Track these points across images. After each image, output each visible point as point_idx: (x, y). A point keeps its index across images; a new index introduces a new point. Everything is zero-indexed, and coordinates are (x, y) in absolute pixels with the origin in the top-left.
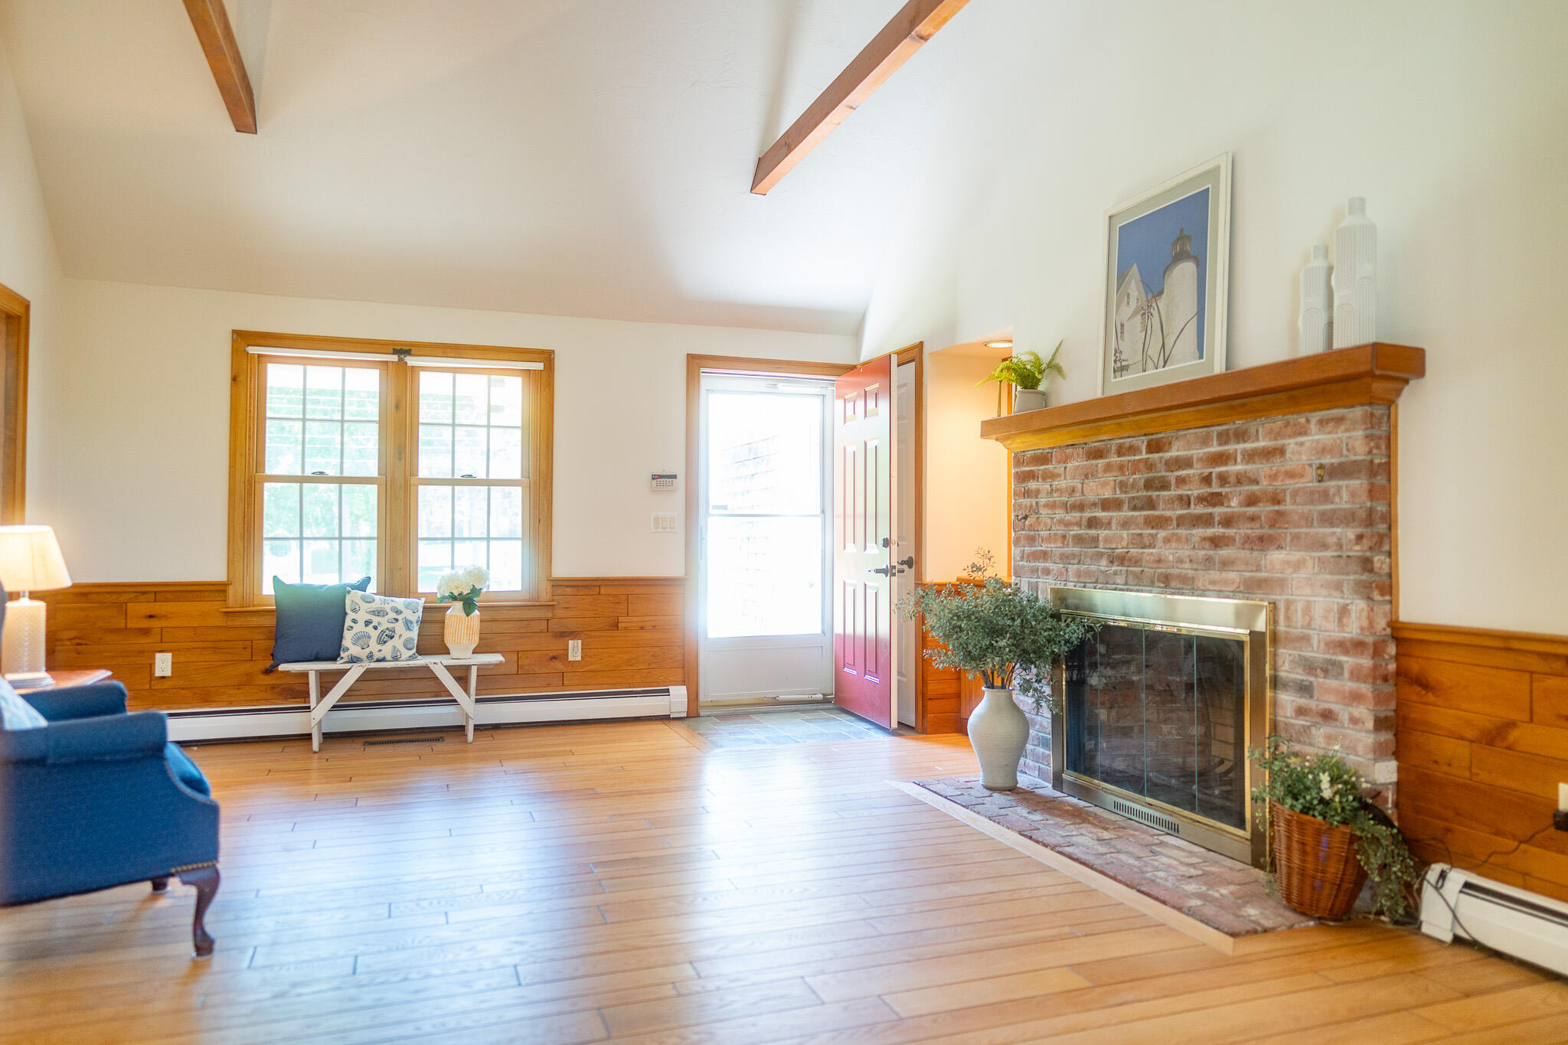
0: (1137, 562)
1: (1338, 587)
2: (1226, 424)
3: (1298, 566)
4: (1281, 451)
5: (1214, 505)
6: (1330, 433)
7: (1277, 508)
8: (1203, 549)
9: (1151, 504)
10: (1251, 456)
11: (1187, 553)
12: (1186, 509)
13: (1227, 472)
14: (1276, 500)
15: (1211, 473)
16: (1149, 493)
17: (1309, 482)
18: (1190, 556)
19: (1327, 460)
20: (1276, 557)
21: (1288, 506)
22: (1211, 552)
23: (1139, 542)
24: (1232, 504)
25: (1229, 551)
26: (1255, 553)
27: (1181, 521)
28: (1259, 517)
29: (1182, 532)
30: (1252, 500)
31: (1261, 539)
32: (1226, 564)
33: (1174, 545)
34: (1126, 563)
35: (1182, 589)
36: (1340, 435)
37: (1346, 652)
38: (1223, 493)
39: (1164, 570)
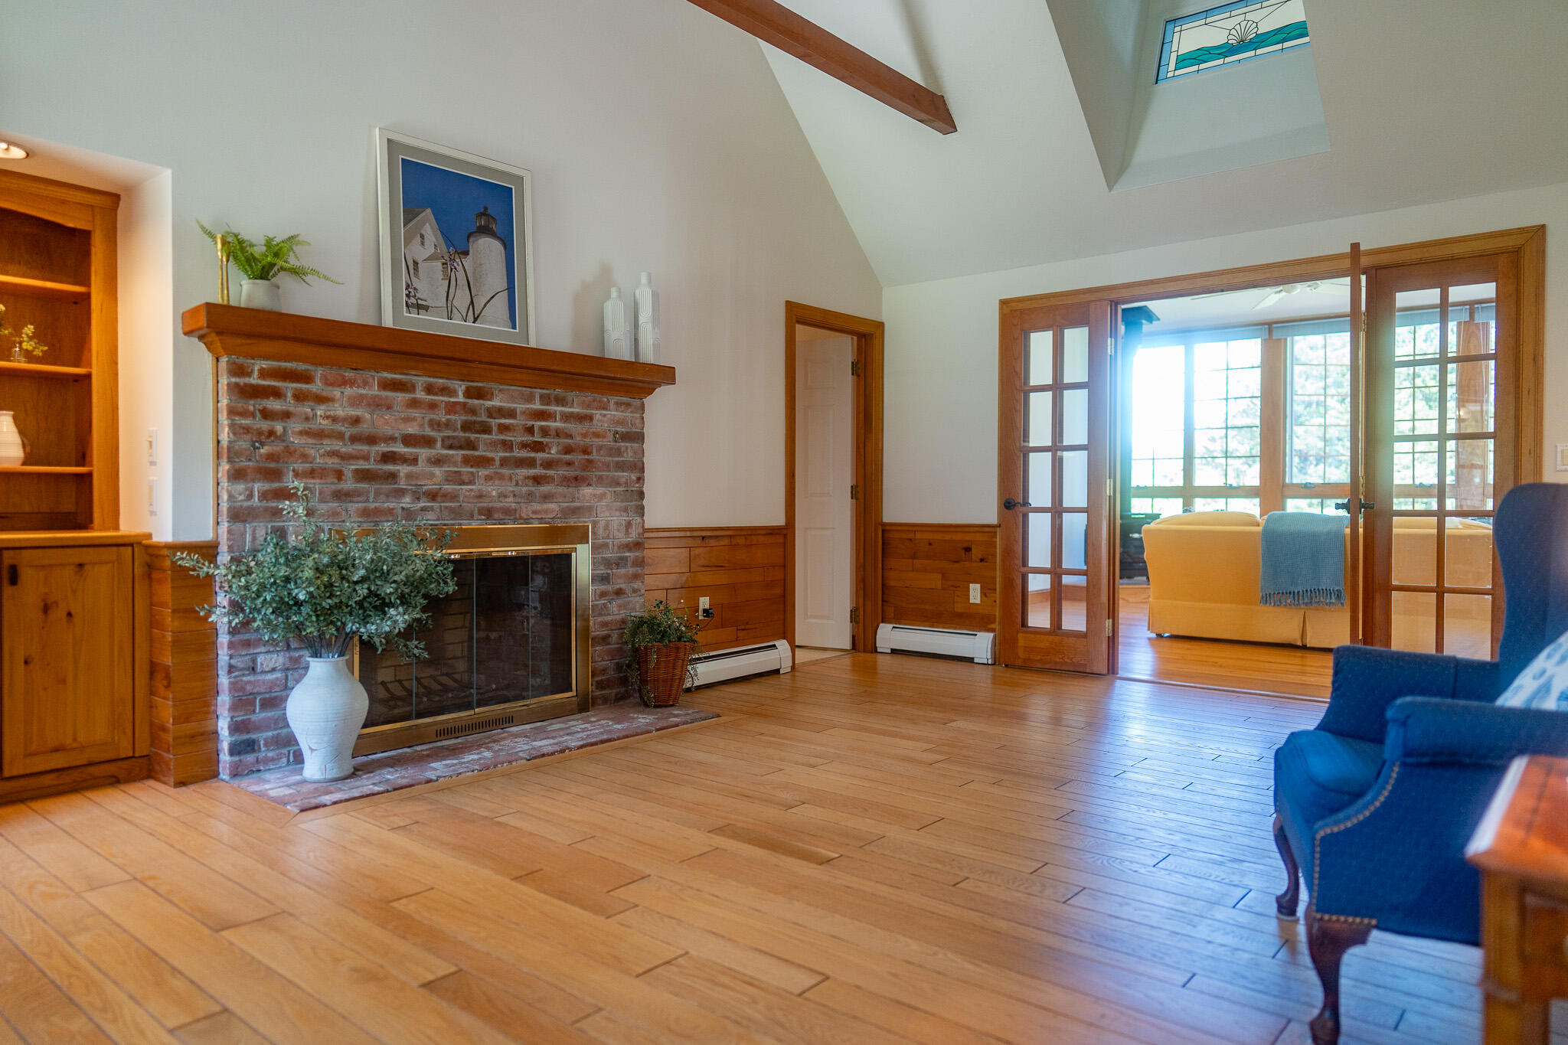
0: (454, 497)
1: (626, 510)
2: (547, 389)
3: (601, 497)
4: (590, 418)
5: (537, 451)
6: (622, 412)
7: (586, 457)
8: (527, 485)
9: (471, 445)
10: (567, 417)
11: (511, 489)
12: (509, 452)
13: (547, 426)
14: (586, 451)
15: (533, 425)
16: (467, 435)
17: (608, 441)
18: (513, 491)
19: (620, 429)
20: (587, 491)
21: (594, 456)
22: (533, 489)
23: (456, 478)
24: (552, 452)
25: (549, 487)
26: (571, 489)
27: (504, 462)
28: (574, 463)
29: (506, 471)
30: (568, 450)
31: (576, 479)
32: (546, 498)
33: (497, 482)
34: (439, 499)
35: (504, 519)
36: (627, 414)
37: (630, 551)
38: (545, 443)
39: (486, 504)
